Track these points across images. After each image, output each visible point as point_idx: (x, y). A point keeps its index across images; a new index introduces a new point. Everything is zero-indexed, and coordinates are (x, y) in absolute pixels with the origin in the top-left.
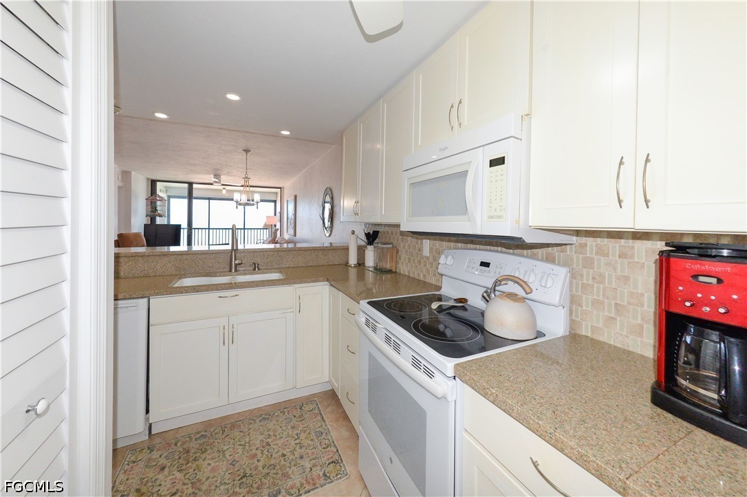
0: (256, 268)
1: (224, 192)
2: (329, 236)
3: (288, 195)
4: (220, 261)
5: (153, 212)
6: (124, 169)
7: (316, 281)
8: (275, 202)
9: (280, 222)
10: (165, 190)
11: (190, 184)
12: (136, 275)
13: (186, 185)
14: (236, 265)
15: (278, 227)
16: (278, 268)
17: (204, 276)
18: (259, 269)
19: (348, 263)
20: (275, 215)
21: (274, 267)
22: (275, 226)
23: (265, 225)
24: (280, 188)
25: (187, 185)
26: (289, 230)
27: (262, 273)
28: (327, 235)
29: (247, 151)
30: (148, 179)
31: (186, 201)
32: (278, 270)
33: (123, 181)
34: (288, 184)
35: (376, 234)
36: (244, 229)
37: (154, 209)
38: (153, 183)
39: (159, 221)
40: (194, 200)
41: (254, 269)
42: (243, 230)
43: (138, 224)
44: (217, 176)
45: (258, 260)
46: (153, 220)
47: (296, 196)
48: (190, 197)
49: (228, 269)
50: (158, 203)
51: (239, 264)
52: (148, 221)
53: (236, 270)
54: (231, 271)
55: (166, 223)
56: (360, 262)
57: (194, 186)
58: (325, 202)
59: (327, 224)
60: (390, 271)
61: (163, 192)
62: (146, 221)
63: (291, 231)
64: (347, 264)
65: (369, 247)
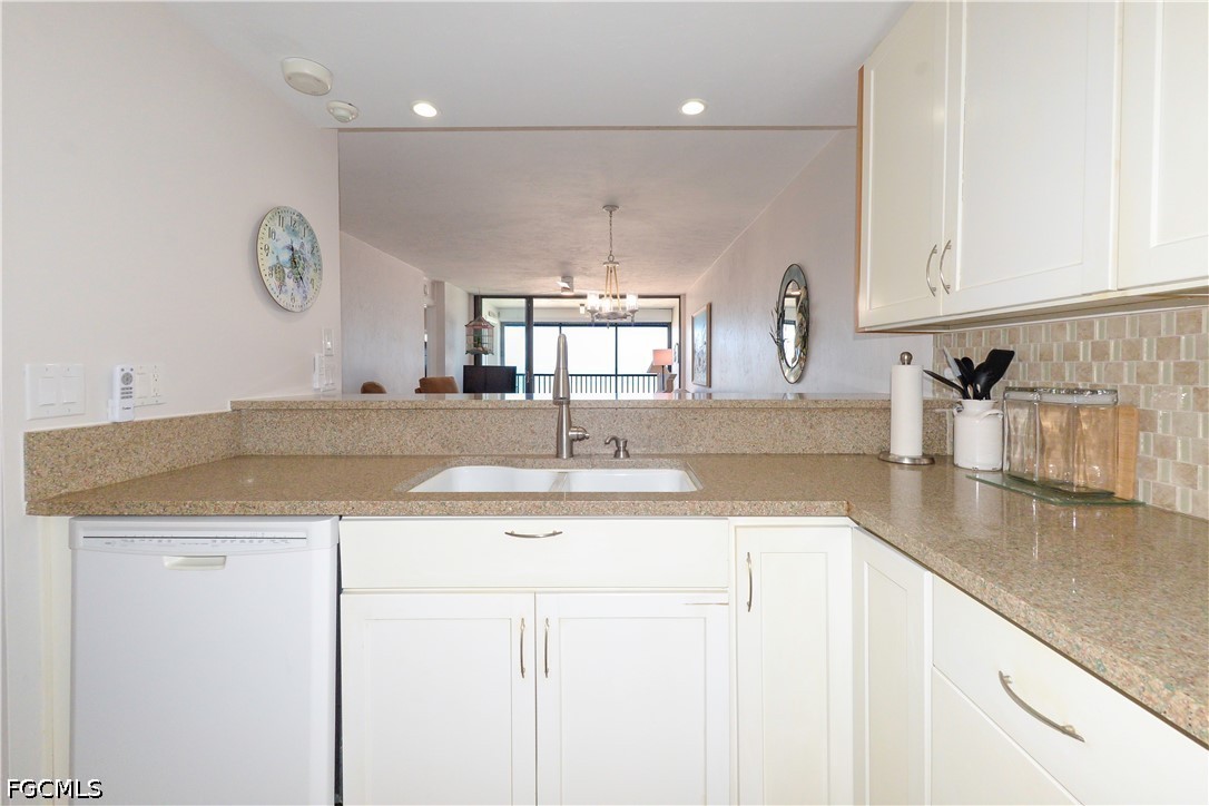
0: (620, 451)
1: (582, 310)
2: (798, 381)
3: (694, 308)
4: (536, 429)
5: (477, 347)
6: (437, 279)
7: (806, 513)
8: (668, 325)
9: (680, 362)
10: (496, 314)
11: (529, 299)
12: (367, 453)
13: (522, 302)
14: (572, 441)
15: (675, 370)
16: (678, 456)
17: (499, 463)
18: (627, 455)
19: (888, 452)
20: (670, 347)
21: (666, 451)
22: (670, 368)
23: (653, 368)
24: (679, 297)
25: (524, 300)
26: (696, 375)
27: (634, 467)
28: (792, 379)
29: (611, 207)
30: (470, 294)
31: (523, 329)
32: (677, 462)
33: (433, 297)
34: (693, 286)
35: (999, 362)
36: (616, 375)
37: (478, 341)
38: (477, 300)
39: (486, 361)
40: (535, 328)
41: (616, 455)
42: (613, 378)
43: (455, 364)
44: (567, 277)
45: (624, 431)
46: (477, 358)
47: (710, 307)
48: (529, 324)
49: (553, 451)
50: (485, 332)
51: (580, 439)
52: (470, 361)
53: (571, 455)
54: (558, 455)
55: (499, 365)
56: (933, 452)
57: (536, 302)
58: (786, 296)
59: (791, 350)
60: (1099, 498)
61: (494, 316)
62: (468, 360)
63: (702, 378)
64: (884, 458)
65: (972, 406)
